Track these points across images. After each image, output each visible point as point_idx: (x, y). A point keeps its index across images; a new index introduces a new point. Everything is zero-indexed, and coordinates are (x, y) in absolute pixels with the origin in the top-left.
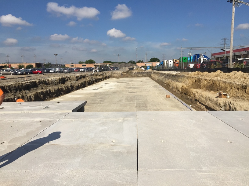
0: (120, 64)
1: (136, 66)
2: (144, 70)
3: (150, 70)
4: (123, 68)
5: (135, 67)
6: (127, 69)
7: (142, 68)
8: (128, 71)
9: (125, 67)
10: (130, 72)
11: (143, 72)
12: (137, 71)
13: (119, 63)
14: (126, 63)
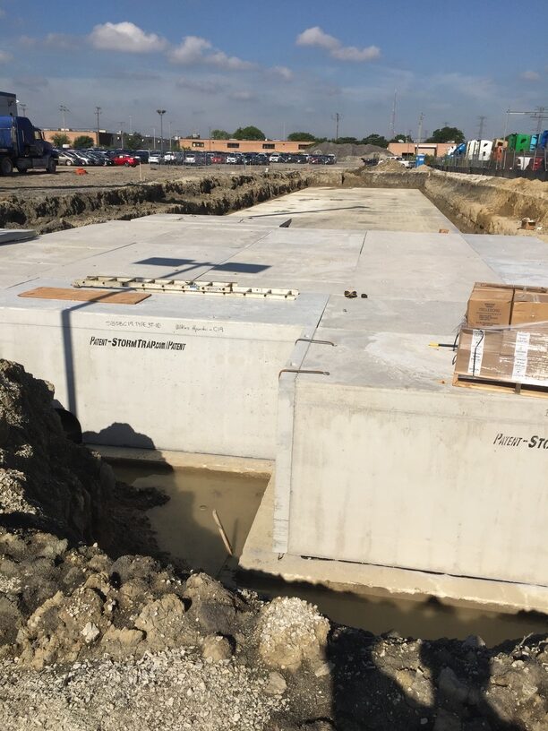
0: (339, 146)
1: (388, 153)
2: (408, 168)
3: (423, 169)
4: (348, 158)
5: (382, 156)
6: (359, 163)
7: (402, 162)
8: (361, 169)
9: (355, 154)
10: (365, 171)
11: (404, 172)
12: (387, 170)
13: (338, 143)
14: (358, 143)
